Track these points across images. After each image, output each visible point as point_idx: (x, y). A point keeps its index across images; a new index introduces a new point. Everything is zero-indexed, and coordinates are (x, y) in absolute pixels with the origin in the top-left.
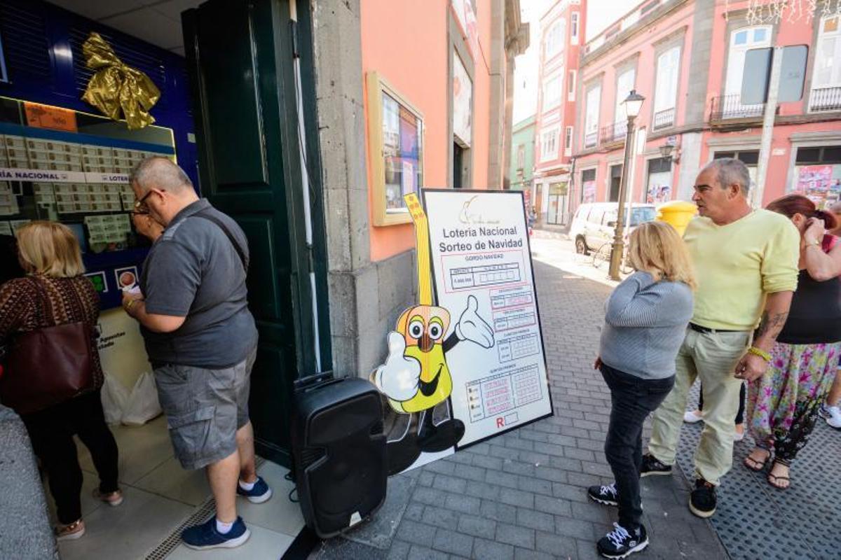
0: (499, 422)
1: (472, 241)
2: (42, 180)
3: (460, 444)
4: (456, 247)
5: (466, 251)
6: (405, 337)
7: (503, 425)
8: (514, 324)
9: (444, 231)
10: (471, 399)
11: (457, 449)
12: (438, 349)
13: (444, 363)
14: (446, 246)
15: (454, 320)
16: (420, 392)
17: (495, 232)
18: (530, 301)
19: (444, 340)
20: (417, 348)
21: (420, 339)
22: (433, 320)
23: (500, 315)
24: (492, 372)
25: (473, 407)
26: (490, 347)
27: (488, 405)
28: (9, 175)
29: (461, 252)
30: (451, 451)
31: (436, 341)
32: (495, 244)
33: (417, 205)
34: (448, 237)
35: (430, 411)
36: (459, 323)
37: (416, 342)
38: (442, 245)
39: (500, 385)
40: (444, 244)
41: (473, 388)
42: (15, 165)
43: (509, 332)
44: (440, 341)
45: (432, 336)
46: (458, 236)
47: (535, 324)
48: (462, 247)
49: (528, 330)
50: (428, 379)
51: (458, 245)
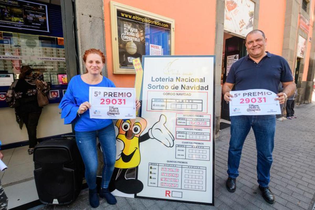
0: (167, 193)
1: (170, 84)
2: (60, 61)
3: (138, 195)
4: (158, 87)
5: (165, 90)
6: (119, 129)
7: (169, 196)
8: (191, 137)
9: (152, 77)
10: (151, 173)
11: (136, 197)
12: (136, 139)
13: (138, 148)
14: (152, 86)
15: (149, 126)
16: (121, 158)
17: (187, 80)
18: (209, 125)
19: (141, 135)
20: (125, 136)
21: (127, 132)
22: (136, 124)
23: (182, 129)
24: (168, 161)
25: (151, 178)
26: (170, 147)
27: (161, 180)
28: (51, 59)
29: (161, 90)
30: (132, 196)
31: (135, 135)
32: (186, 88)
33: (139, 64)
34: (154, 81)
35: (124, 170)
36: (152, 128)
37: (124, 133)
38: (150, 85)
39: (173, 171)
40: (151, 85)
41: (153, 167)
42: (53, 56)
43: (187, 141)
44: (138, 136)
45: (133, 132)
46: (160, 81)
47: (210, 140)
48: (163, 87)
49: (203, 144)
50: (128, 153)
51: (160, 86)
